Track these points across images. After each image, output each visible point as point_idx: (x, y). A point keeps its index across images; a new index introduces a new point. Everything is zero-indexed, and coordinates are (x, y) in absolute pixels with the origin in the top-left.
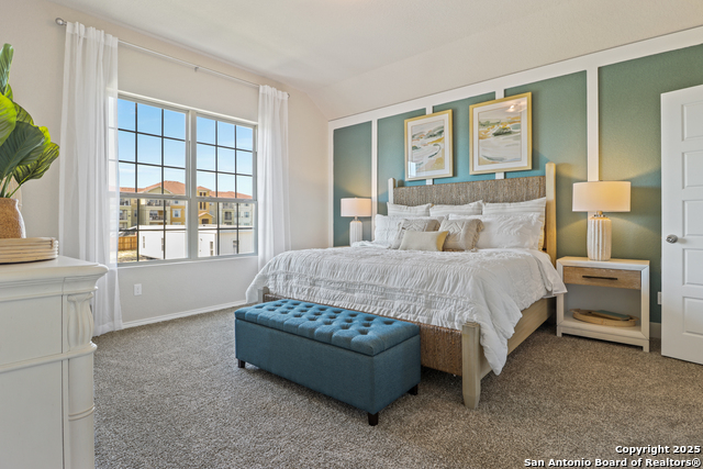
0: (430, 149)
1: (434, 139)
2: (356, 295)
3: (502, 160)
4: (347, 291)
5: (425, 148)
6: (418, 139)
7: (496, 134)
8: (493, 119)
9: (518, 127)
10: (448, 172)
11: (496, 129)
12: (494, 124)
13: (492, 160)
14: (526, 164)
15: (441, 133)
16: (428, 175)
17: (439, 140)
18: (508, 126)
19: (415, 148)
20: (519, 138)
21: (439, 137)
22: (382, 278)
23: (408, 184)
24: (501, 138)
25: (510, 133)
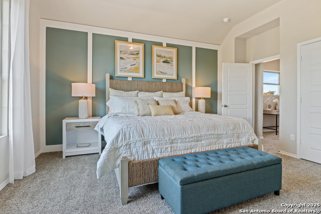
0: (131, 61)
1: (134, 56)
2: (203, 142)
3: (166, 74)
4: (197, 141)
5: (129, 60)
6: (124, 54)
7: (164, 62)
8: (163, 55)
9: (172, 61)
10: (141, 75)
11: (164, 59)
12: (163, 57)
13: (162, 73)
14: (175, 77)
15: (138, 54)
16: (130, 75)
17: (137, 58)
18: (168, 59)
19: (121, 58)
20: (172, 66)
21: (136, 56)
22: (215, 130)
23: (116, 78)
24: (166, 64)
25: (169, 63)
